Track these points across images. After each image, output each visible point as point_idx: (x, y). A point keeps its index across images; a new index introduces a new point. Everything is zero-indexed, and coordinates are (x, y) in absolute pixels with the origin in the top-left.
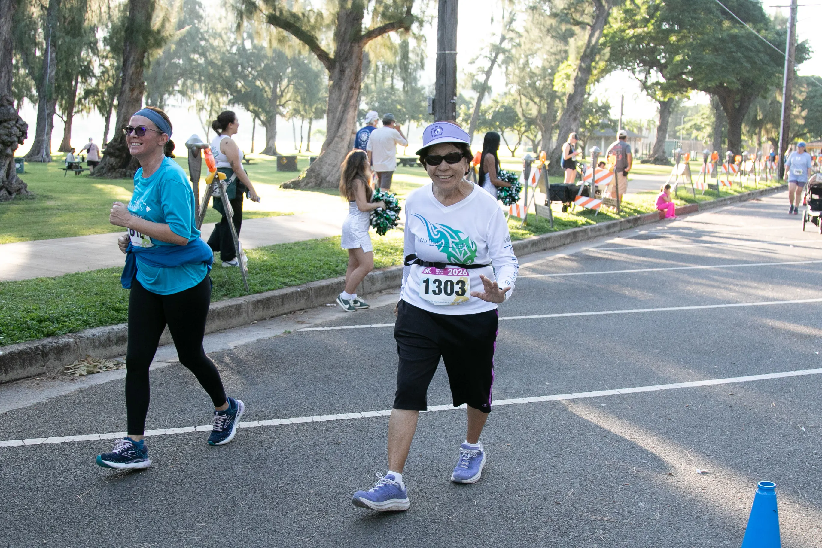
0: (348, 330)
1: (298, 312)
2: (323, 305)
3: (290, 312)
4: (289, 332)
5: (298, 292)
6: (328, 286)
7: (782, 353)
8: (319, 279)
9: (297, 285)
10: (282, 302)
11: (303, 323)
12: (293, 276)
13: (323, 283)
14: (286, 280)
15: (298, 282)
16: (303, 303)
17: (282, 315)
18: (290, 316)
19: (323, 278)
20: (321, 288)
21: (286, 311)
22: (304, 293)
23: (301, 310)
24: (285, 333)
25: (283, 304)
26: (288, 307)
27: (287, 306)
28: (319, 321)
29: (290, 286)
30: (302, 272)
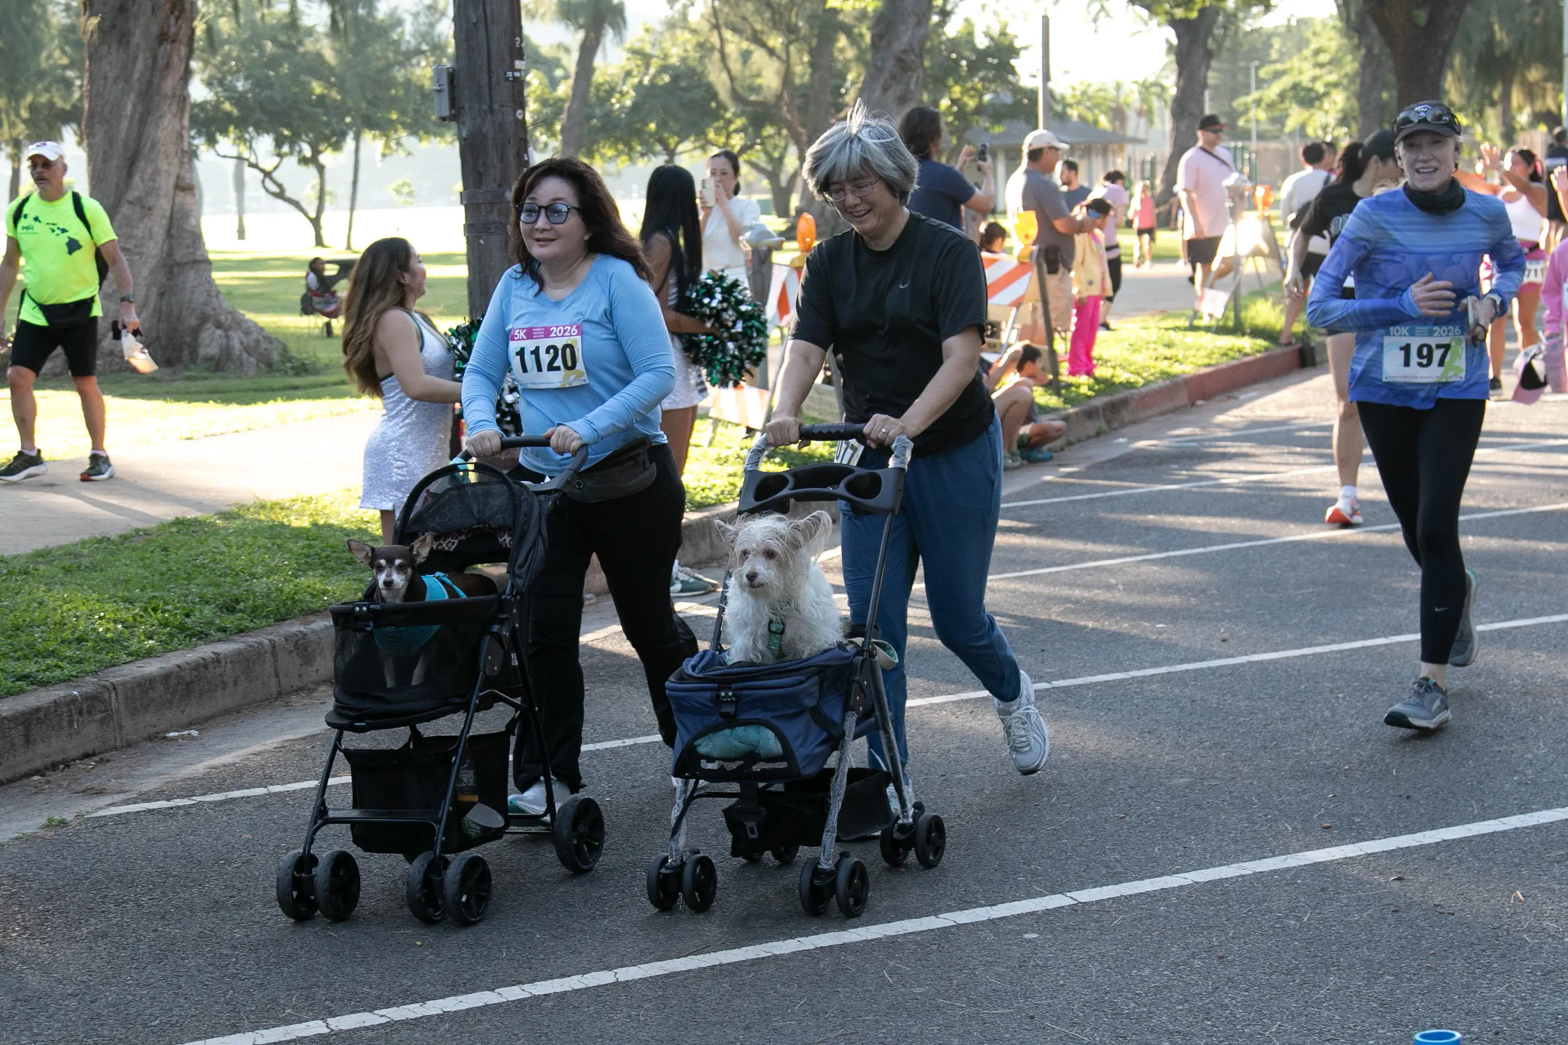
0: (248, 799)
1: (80, 765)
2: (157, 738)
3: (54, 766)
4: (63, 823)
5: (73, 700)
6: (166, 677)
7: (1549, 759)
8: (139, 655)
9: (66, 680)
10: (27, 736)
11: (101, 792)
12: (52, 654)
13: (152, 667)
14: (31, 668)
15: (69, 669)
16: (91, 734)
17: (28, 775)
18: (53, 776)
19: (150, 653)
20: (146, 684)
21: (38, 763)
22: (93, 702)
23: (87, 756)
24: (50, 825)
25: (28, 741)
26: (46, 750)
27: (41, 748)
28: (152, 784)
29: (44, 684)
30: (80, 640)
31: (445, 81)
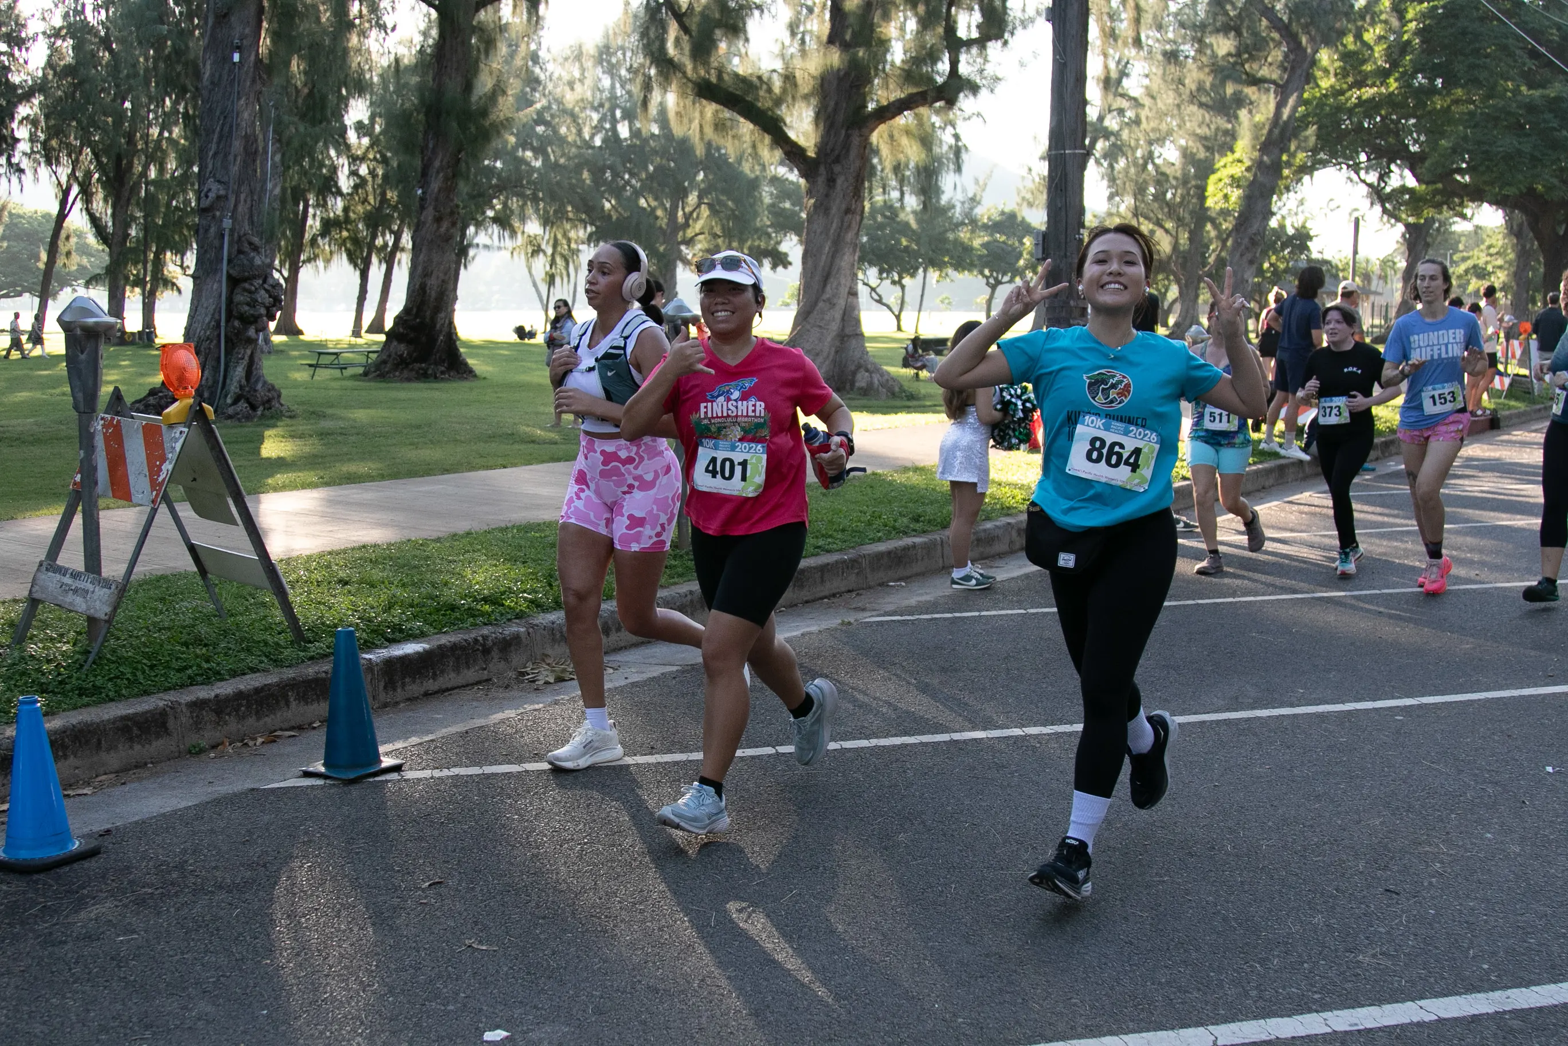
0: (945, 619)
1: (847, 596)
2: (883, 585)
3: (834, 595)
4: (850, 623)
5: (845, 561)
6: (889, 553)
8: (874, 540)
9: (841, 550)
10: (822, 577)
11: (864, 610)
12: (831, 536)
13: (882, 547)
14: (821, 543)
15: (840, 545)
16: (851, 581)
17: (822, 598)
18: (833, 600)
19: (880, 540)
20: (879, 556)
21: (826, 593)
22: (854, 563)
23: (849, 591)
24: (843, 623)
25: (822, 581)
26: (835, 584)
27: (828, 585)
28: (890, 608)
29: (828, 551)
30: (843, 530)
31: (1041, 238)
